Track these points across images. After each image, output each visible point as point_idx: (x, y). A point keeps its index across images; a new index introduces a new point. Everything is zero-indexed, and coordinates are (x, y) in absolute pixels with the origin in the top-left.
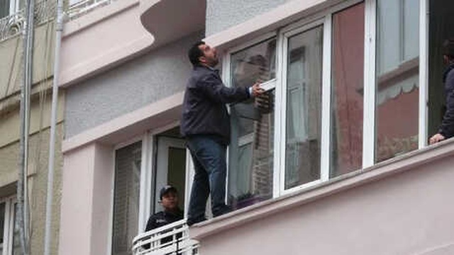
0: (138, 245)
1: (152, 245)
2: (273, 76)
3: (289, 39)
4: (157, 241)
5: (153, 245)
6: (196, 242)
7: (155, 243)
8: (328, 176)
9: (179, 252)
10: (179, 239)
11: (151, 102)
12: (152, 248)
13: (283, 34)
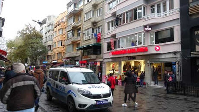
0: (111, 28)
2: (121, 17)
3: (123, 14)
8: (126, 23)
10: (115, 28)
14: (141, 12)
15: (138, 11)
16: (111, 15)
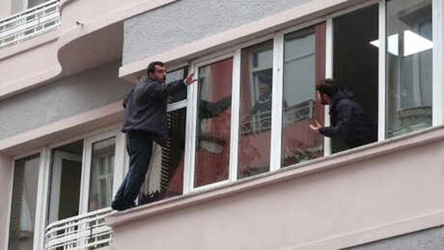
0: (52, 230)
1: (66, 230)
2: (185, 97)
3: (199, 68)
4: (72, 228)
5: (68, 231)
6: (109, 228)
7: (69, 230)
8: (236, 177)
9: (93, 237)
10: (93, 226)
11: (53, 121)
12: (66, 233)
13: (194, 64)
14: (429, 53)
15: (385, 44)
16: (56, 69)
